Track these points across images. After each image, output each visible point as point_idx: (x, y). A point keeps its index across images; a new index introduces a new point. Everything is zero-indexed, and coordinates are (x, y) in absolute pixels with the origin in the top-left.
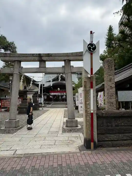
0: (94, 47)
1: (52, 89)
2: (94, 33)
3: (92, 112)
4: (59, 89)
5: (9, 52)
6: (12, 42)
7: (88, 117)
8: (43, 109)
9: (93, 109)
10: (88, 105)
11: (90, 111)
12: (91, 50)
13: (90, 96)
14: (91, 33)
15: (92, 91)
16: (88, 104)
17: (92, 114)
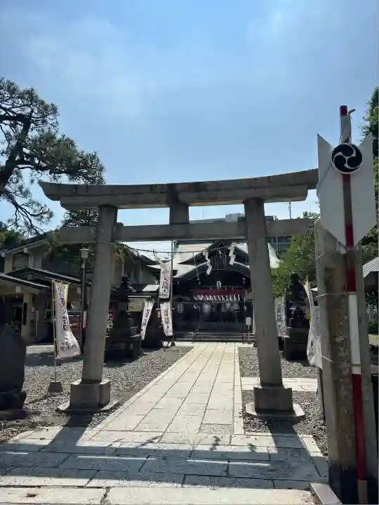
0: (354, 155)
1: (199, 283)
2: (354, 110)
3: (357, 371)
4: (219, 284)
5: (81, 181)
6: (94, 154)
7: (343, 388)
8: (173, 345)
9: (359, 363)
10: (342, 349)
11: (351, 370)
12: (346, 165)
13: (346, 317)
14: (344, 110)
15: (353, 300)
16: (342, 344)
17: (356, 380)
